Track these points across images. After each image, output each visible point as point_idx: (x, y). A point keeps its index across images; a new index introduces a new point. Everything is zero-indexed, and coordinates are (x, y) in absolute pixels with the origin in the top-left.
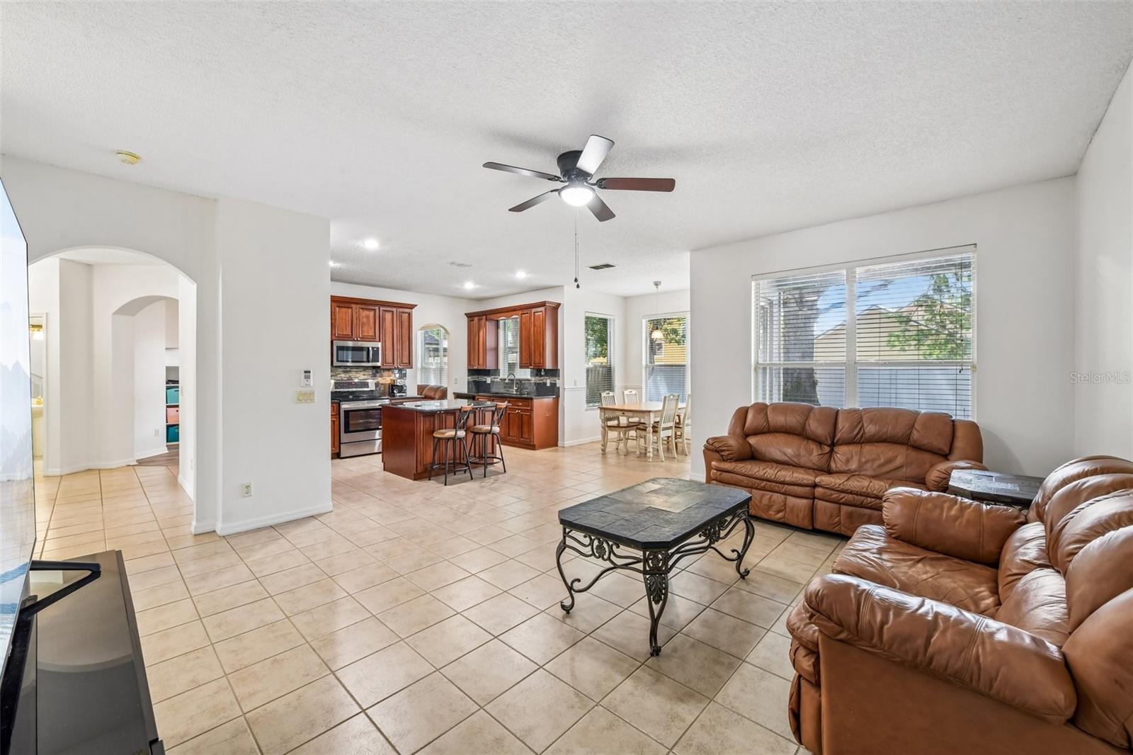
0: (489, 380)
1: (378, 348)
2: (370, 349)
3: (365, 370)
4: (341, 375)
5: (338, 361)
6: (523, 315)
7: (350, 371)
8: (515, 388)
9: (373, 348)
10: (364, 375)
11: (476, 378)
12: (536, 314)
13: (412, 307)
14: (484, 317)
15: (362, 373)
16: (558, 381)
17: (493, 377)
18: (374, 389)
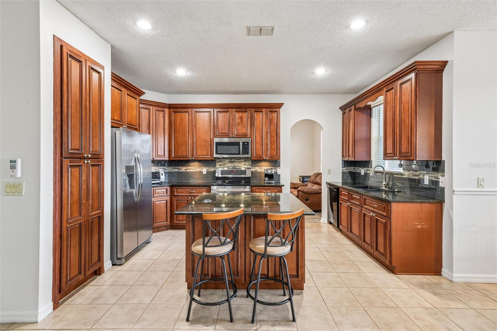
0: (362, 171)
1: (248, 143)
2: (241, 144)
3: (245, 161)
4: (228, 165)
5: (217, 153)
6: (388, 93)
7: (235, 162)
8: (384, 183)
9: (244, 143)
10: (245, 164)
11: (352, 169)
12: (404, 86)
13: (280, 105)
14: (353, 107)
15: (244, 163)
16: (441, 179)
17: (366, 169)
18: (250, 176)
